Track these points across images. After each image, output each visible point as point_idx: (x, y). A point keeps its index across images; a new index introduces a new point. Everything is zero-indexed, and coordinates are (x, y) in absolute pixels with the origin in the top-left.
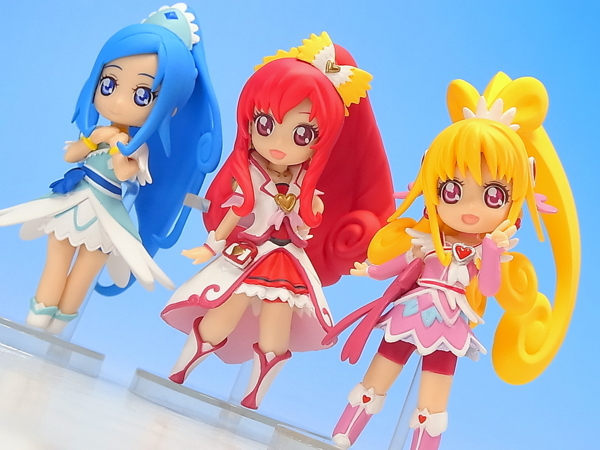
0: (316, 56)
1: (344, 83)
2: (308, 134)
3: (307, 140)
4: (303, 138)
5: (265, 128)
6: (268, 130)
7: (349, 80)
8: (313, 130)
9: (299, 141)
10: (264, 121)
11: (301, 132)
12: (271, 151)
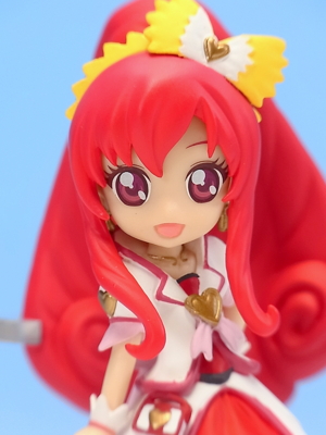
0: (183, 37)
1: (244, 70)
2: (211, 179)
3: (212, 190)
4: (205, 188)
5: (134, 192)
6: (141, 194)
7: (251, 61)
8: (219, 168)
9: (199, 195)
10: (127, 180)
11: (199, 177)
12: (156, 228)
